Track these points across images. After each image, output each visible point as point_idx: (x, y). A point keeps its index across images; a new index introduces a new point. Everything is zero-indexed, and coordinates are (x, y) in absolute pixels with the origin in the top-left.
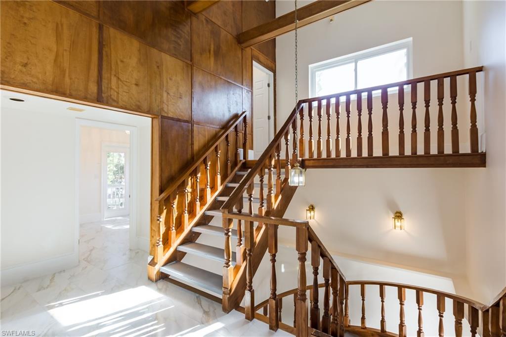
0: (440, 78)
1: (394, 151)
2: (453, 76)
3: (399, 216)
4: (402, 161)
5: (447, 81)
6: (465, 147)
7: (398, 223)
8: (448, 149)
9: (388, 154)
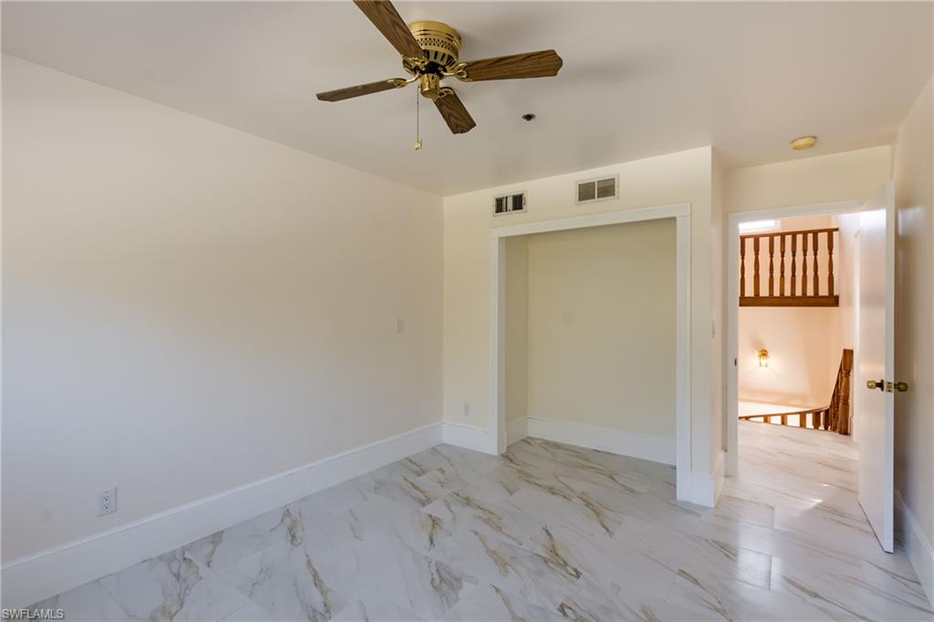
0: (805, 234)
1: (764, 292)
2: (815, 233)
3: (764, 354)
4: (771, 301)
5: (810, 236)
6: (824, 291)
7: (764, 361)
8: (810, 292)
9: (758, 295)
